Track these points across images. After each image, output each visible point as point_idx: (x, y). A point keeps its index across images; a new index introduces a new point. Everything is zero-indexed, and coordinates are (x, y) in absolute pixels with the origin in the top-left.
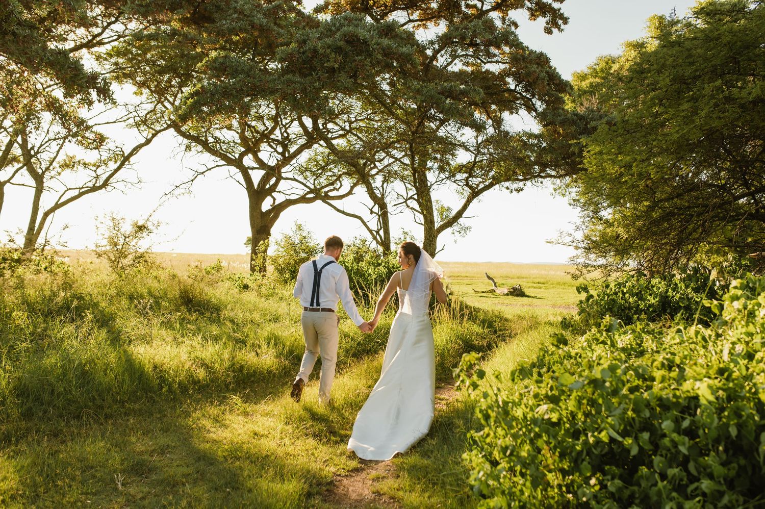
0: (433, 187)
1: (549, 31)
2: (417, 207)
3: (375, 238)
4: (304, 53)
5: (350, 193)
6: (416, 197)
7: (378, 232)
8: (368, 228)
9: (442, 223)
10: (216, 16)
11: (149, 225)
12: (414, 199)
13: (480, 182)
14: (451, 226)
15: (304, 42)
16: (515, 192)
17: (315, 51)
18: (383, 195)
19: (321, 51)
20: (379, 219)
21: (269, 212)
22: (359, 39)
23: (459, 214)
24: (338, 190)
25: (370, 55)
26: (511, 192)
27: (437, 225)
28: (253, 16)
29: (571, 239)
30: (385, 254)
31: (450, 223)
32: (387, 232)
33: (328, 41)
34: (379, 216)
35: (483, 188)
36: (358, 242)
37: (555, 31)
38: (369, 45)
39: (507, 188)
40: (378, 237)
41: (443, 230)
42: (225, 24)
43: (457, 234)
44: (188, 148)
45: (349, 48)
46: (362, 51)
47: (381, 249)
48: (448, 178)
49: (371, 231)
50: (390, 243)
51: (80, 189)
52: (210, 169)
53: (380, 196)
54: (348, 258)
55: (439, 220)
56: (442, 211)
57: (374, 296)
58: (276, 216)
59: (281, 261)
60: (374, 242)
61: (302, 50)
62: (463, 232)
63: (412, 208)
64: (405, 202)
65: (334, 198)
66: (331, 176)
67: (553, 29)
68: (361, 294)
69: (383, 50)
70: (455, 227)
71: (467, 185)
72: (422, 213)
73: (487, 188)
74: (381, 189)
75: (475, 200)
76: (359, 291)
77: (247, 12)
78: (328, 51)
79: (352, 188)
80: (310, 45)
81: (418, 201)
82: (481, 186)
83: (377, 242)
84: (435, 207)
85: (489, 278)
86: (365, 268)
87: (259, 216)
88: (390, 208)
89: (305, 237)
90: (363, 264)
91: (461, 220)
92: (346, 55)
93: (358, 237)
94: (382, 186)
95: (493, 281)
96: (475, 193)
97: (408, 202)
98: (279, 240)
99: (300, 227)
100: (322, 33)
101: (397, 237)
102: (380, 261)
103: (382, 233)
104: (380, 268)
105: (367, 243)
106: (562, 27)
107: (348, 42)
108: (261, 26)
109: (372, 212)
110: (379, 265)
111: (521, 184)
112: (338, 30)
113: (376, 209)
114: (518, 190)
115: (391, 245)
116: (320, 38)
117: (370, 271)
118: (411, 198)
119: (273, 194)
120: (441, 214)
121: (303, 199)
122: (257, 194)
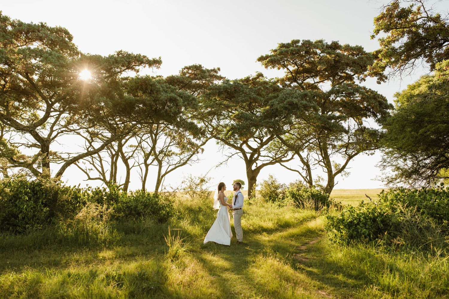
0: (330, 156)
1: (379, 83)
2: (324, 165)
3: (305, 180)
4: (272, 110)
5: (292, 158)
6: (323, 161)
7: (306, 177)
8: (302, 176)
9: (336, 171)
10: (236, 95)
11: (206, 179)
12: (322, 162)
13: (353, 152)
14: (341, 172)
15: (272, 105)
16: (370, 155)
17: (277, 109)
18: (308, 161)
19: (279, 109)
20: (306, 172)
21: (255, 170)
22: (294, 103)
23: (344, 167)
24: (286, 157)
25: (298, 109)
26: (369, 155)
27: (333, 173)
28: (250, 94)
29: (381, 178)
30: (310, 187)
31: (340, 171)
32: (310, 177)
33: (282, 105)
34: (307, 170)
35: (354, 155)
36: (298, 182)
37: (382, 82)
38: (298, 105)
39: (367, 153)
40: (307, 179)
41: (337, 174)
42: (240, 99)
43: (343, 176)
44: (218, 143)
45: (290, 107)
46: (295, 107)
47: (308, 185)
48: (337, 151)
49: (303, 177)
50: (312, 182)
51: (175, 165)
52: (233, 155)
53: (306, 161)
54: (294, 189)
55: (335, 170)
56: (336, 166)
57: (306, 204)
58: (258, 172)
59: (263, 192)
60: (305, 182)
61: (271, 109)
62: (346, 175)
63: (321, 165)
64: (318, 163)
65: (284, 161)
66: (282, 150)
67: (381, 82)
68: (301, 203)
69: (304, 105)
70: (343, 173)
71: (346, 154)
72: (326, 167)
73: (356, 154)
74: (306, 158)
75: (351, 160)
76: (300, 202)
77: (248, 93)
78: (282, 109)
79: (293, 156)
80: (274, 107)
81: (324, 162)
82: (354, 153)
83: (306, 182)
84: (332, 164)
85: (367, 196)
86: (302, 193)
87: (251, 172)
88: (311, 166)
89: (274, 181)
90: (300, 192)
91: (345, 170)
92: (289, 110)
93: (298, 180)
94: (307, 157)
95: (370, 198)
96: (350, 157)
97: (320, 163)
98: (262, 183)
99: (272, 177)
100: (279, 101)
101: (315, 179)
102: (308, 190)
103: (308, 177)
104: (308, 193)
105: (302, 182)
106: (385, 80)
107: (290, 105)
108: (254, 98)
109: (303, 169)
110: (308, 191)
111: (373, 151)
112: (285, 99)
113: (305, 168)
114: (372, 154)
115: (313, 183)
116: (278, 104)
117: (304, 194)
118: (321, 161)
119: (257, 162)
120: (336, 167)
121: (271, 163)
122: (249, 162)
